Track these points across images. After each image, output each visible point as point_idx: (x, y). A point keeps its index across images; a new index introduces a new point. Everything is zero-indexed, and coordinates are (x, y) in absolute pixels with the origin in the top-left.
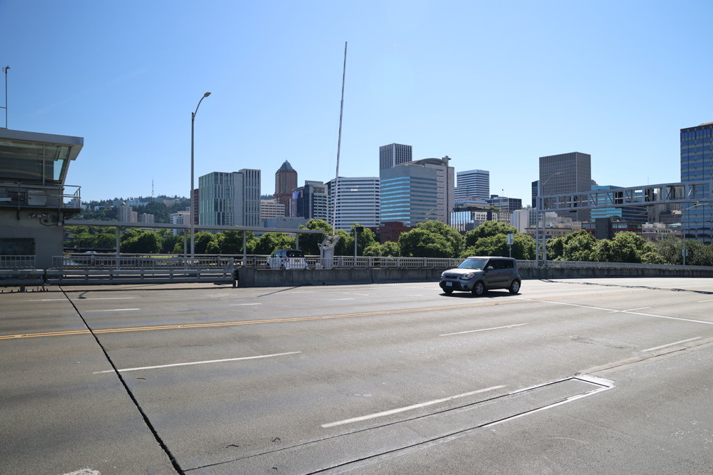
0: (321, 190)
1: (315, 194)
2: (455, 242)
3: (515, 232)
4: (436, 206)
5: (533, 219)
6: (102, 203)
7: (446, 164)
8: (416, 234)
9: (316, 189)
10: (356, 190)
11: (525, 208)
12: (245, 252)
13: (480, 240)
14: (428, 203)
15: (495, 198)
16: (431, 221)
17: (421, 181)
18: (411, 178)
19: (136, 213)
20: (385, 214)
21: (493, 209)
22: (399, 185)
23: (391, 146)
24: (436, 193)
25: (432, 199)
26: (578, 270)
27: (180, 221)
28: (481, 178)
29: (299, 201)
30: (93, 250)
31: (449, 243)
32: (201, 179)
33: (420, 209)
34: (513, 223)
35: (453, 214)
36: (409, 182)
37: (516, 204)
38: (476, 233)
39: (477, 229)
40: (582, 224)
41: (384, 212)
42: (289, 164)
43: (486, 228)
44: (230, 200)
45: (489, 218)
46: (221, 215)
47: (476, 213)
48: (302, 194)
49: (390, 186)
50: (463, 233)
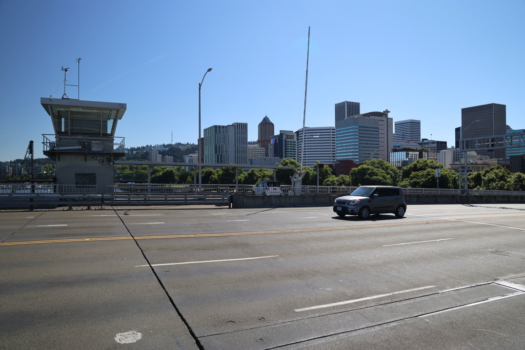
0: (292, 137)
1: (287, 140)
2: (393, 175)
3: (442, 167)
4: (379, 148)
5: (456, 157)
6: (138, 148)
7: (386, 115)
8: (363, 169)
9: (288, 137)
10: (318, 137)
11: (449, 149)
12: (237, 183)
13: (413, 173)
14: (373, 146)
15: (425, 141)
16: (374, 160)
17: (367, 129)
18: (359, 127)
19: (161, 155)
20: (339, 155)
21: (423, 149)
22: (350, 132)
23: (344, 103)
24: (379, 138)
25: (375, 143)
26: (495, 197)
27: (191, 161)
28: (414, 126)
29: (275, 145)
30: (132, 182)
31: (389, 176)
32: (205, 130)
33: (366, 150)
34: (439, 160)
35: (392, 154)
36: (357, 130)
37: (442, 145)
38: (410, 168)
39: (411, 165)
40: (498, 160)
41: (339, 153)
42: (268, 119)
43: (419, 164)
44: (226, 145)
45: (421, 156)
46: (220, 156)
47: (410, 153)
48: (277, 140)
49: (343, 133)
50: (399, 168)
